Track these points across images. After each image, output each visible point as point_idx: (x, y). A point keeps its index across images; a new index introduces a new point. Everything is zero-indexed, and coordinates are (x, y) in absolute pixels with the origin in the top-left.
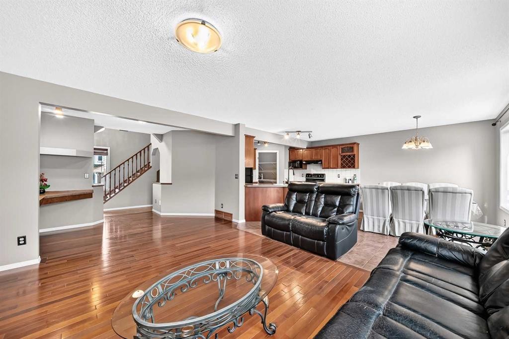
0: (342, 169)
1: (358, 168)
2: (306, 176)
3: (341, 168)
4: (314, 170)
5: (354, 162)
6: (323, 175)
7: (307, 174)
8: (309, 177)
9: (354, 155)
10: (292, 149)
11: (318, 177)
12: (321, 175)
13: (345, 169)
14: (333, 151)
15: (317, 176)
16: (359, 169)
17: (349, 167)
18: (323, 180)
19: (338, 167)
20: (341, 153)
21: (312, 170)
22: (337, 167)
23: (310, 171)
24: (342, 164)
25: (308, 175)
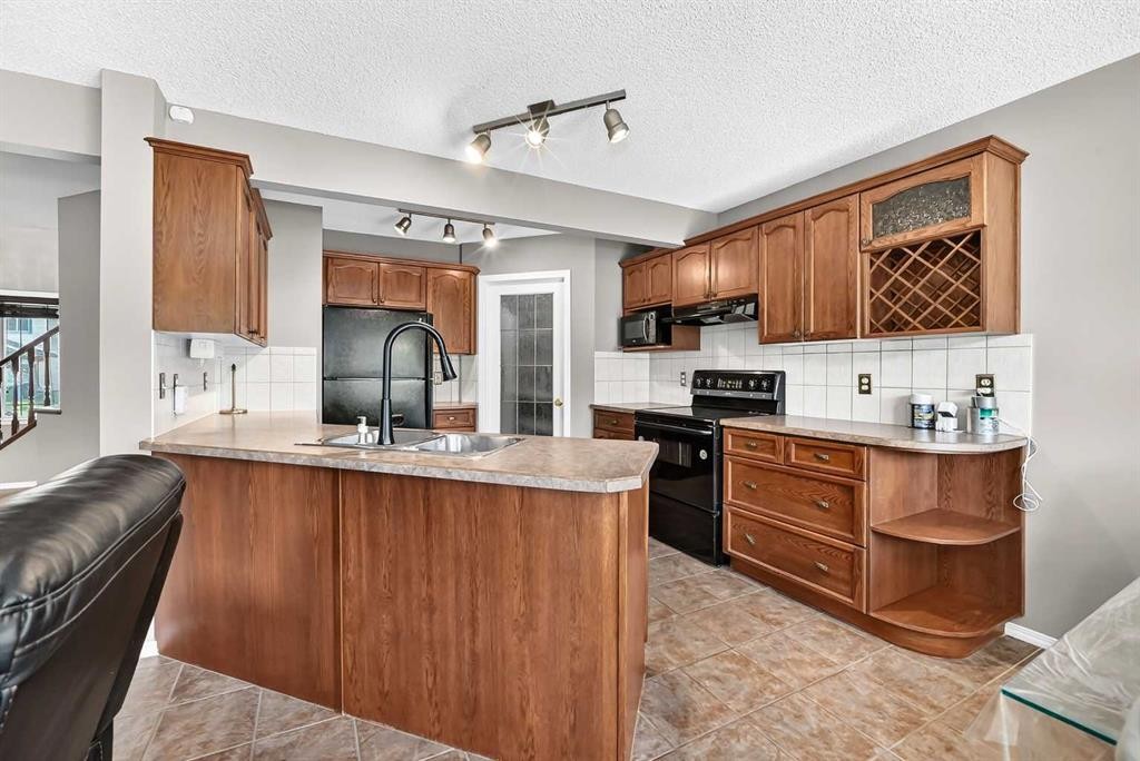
0: (888, 344)
1: (1015, 329)
2: (695, 385)
3: (875, 331)
4: (729, 350)
5: (976, 283)
6: (772, 380)
7: (698, 373)
8: (703, 386)
9: (975, 240)
10: (638, 257)
11: (746, 388)
12: (759, 378)
13: (904, 343)
14: (822, 229)
15: (739, 384)
16: (1025, 339)
17: (937, 323)
18: (772, 408)
19: (852, 327)
20: (870, 236)
21: (722, 351)
22: (844, 331)
23: (714, 357)
24: (877, 308)
25: (702, 378)
